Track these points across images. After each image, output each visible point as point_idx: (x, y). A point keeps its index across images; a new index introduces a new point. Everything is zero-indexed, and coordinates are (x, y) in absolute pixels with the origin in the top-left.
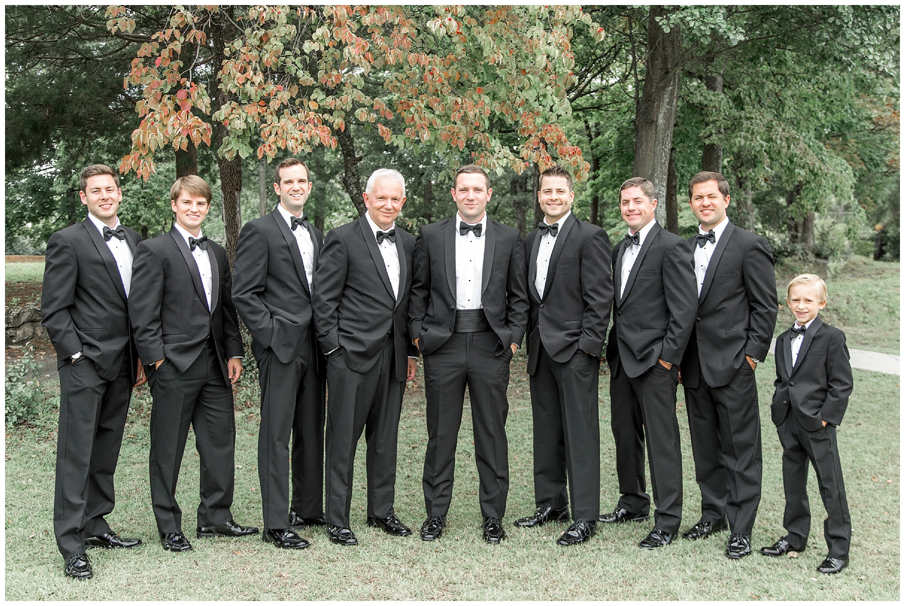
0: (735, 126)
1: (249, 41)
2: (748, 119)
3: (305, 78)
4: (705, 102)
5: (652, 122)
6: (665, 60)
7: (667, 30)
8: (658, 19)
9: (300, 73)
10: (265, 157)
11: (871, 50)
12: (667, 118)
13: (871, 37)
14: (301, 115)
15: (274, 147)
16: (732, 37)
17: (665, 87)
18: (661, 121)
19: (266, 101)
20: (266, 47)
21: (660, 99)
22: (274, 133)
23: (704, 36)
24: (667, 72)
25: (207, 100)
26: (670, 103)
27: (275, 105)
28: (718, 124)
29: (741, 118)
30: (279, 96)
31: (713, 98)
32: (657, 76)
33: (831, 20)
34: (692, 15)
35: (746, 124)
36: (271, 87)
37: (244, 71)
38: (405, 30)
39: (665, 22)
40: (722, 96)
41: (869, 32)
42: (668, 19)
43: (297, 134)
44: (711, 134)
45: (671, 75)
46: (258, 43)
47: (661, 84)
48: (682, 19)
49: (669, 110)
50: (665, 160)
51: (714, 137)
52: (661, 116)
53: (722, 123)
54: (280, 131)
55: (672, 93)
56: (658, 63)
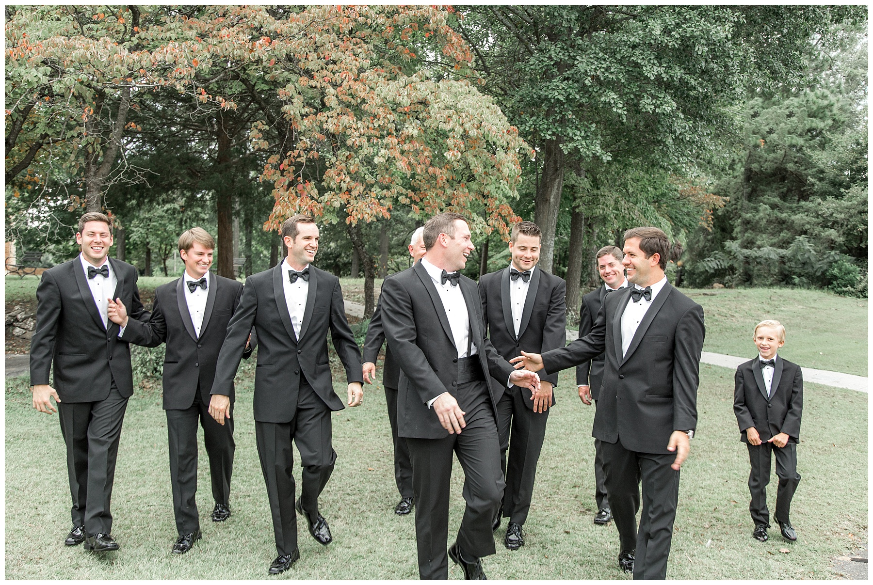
0: (594, 201)
1: (340, 158)
2: (602, 196)
3: (370, 179)
4: (576, 184)
5: (547, 200)
6: (556, 162)
7: (566, 152)
8: (561, 145)
9: (366, 177)
10: (351, 224)
11: (684, 165)
12: (556, 198)
13: (684, 158)
14: (368, 200)
15: (356, 217)
16: (604, 158)
17: (555, 179)
18: (552, 200)
19: (349, 191)
20: (350, 161)
21: (552, 186)
22: (355, 210)
23: (588, 156)
24: (557, 170)
25: (316, 191)
26: (558, 189)
27: (355, 193)
28: (584, 199)
29: (598, 195)
30: (358, 188)
31: (581, 182)
32: (550, 172)
33: (661, 147)
34: (582, 145)
35: (602, 200)
36: (353, 184)
37: (339, 174)
38: (426, 154)
39: (565, 147)
40: (586, 180)
41: (683, 155)
42: (567, 146)
43: (369, 211)
44: (579, 206)
45: (559, 171)
46: (345, 159)
47: (553, 177)
48: (576, 147)
49: (557, 194)
50: (554, 224)
51: (581, 207)
52: (552, 197)
53: (586, 199)
54: (358, 209)
55: (559, 183)
56: (552, 164)
